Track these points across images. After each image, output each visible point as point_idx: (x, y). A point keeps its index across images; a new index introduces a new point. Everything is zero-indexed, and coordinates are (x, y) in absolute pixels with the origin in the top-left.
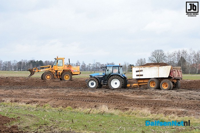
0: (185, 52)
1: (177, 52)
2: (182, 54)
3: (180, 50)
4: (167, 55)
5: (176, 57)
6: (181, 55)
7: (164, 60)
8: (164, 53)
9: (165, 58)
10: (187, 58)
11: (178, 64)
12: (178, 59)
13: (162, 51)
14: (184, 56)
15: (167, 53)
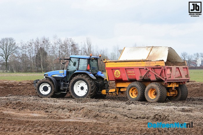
0: (46, 41)
1: (35, 41)
2: (42, 43)
3: (40, 39)
4: (20, 46)
5: (34, 48)
6: (41, 45)
7: (16, 52)
8: (15, 43)
9: (17, 50)
10: (50, 50)
11: (36, 58)
12: (36, 51)
13: (12, 39)
14: (45, 46)
15: (19, 43)
